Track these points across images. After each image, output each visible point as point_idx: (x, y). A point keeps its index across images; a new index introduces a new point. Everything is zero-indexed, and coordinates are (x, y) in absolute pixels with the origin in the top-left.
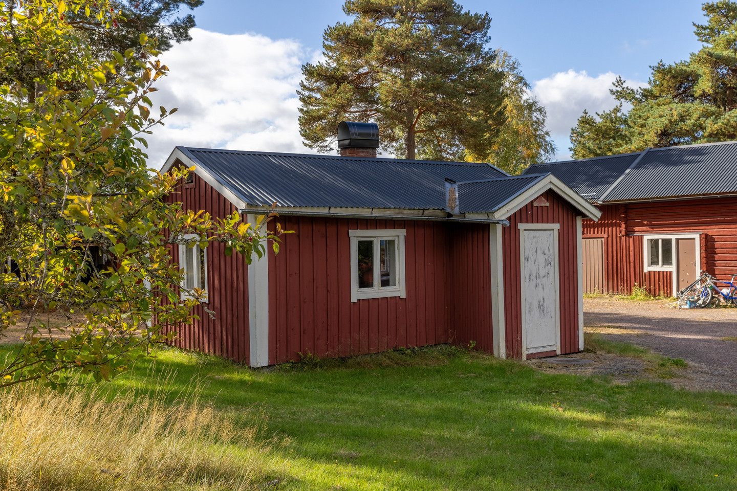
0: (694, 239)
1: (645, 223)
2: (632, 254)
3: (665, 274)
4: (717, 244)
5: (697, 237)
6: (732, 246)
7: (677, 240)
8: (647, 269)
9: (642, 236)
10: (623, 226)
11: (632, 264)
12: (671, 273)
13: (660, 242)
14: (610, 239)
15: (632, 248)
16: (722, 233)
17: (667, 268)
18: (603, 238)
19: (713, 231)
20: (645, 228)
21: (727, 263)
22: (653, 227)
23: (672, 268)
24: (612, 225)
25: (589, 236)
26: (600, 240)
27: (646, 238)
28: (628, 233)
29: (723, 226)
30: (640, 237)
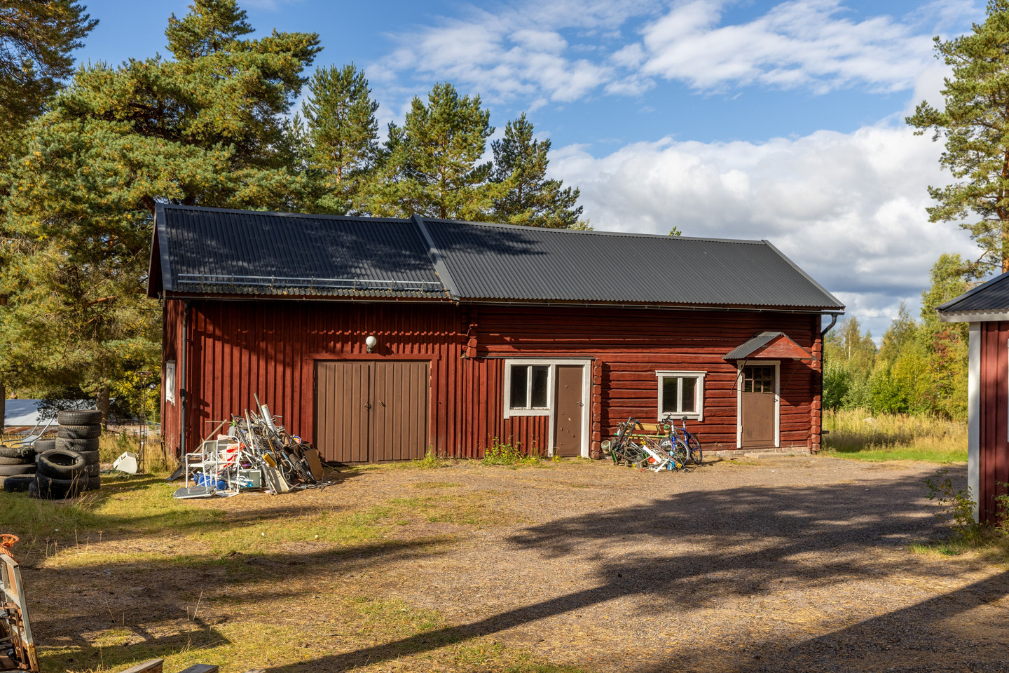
0: (582, 366)
1: (508, 339)
2: (483, 389)
3: (537, 420)
4: (613, 375)
5: (587, 364)
6: (632, 378)
7: (558, 367)
8: (508, 412)
9: (502, 359)
10: (473, 341)
11: (483, 406)
12: (546, 418)
13: (529, 370)
14: (443, 363)
15: (484, 379)
16: (619, 359)
17: (539, 412)
18: (429, 360)
19: (608, 356)
20: (506, 347)
21: (624, 403)
22: (521, 347)
23: (548, 410)
24: (448, 340)
25: (401, 356)
26: (422, 364)
27: (509, 363)
28: (481, 354)
29: (621, 350)
30: (499, 361)
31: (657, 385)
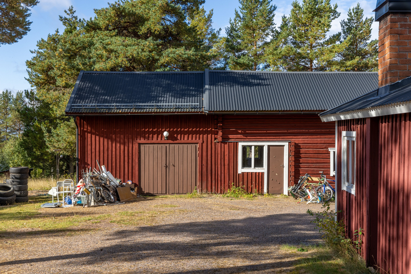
0: (283, 146)
1: (240, 131)
2: (227, 158)
3: (257, 174)
4: (302, 151)
5: (286, 144)
6: (314, 152)
7: (269, 146)
8: (240, 170)
9: (237, 142)
10: (220, 133)
11: (226, 167)
12: (263, 174)
13: (253, 148)
14: (205, 145)
15: (227, 153)
16: (306, 142)
17: (258, 170)
18: (197, 143)
19: (299, 140)
20: (239, 136)
21: (309, 165)
22: (247, 136)
23: (264, 170)
24: (207, 133)
25: (182, 141)
26: (194, 145)
27: (240, 145)
28: (225, 140)
29: (307, 137)
30: (235, 143)
31: (330, 156)
